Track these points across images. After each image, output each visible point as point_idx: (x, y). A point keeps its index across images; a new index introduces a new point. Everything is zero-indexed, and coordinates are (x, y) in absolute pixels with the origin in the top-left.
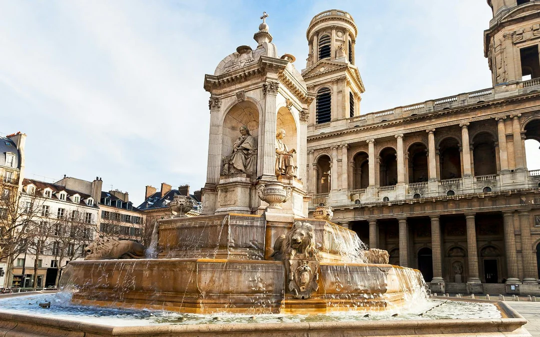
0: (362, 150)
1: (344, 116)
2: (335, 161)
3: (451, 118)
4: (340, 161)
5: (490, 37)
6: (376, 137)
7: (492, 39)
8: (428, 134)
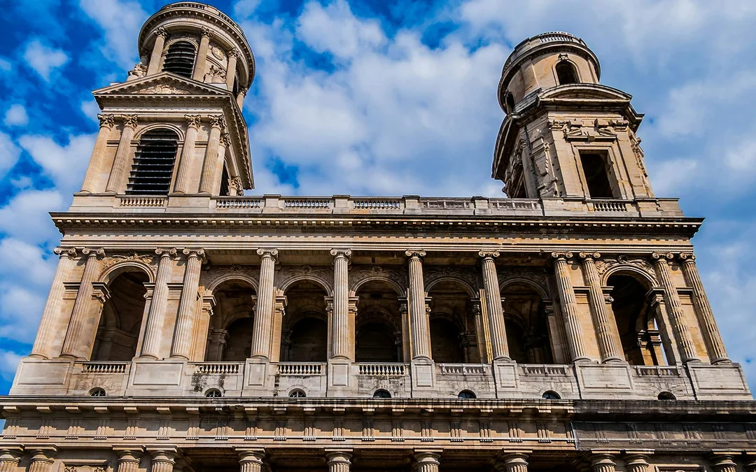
0: (241, 277)
1: (206, 188)
2: (163, 286)
3: (461, 237)
4: (177, 287)
5: (518, 128)
6: (283, 247)
7: (522, 130)
8: (408, 259)
